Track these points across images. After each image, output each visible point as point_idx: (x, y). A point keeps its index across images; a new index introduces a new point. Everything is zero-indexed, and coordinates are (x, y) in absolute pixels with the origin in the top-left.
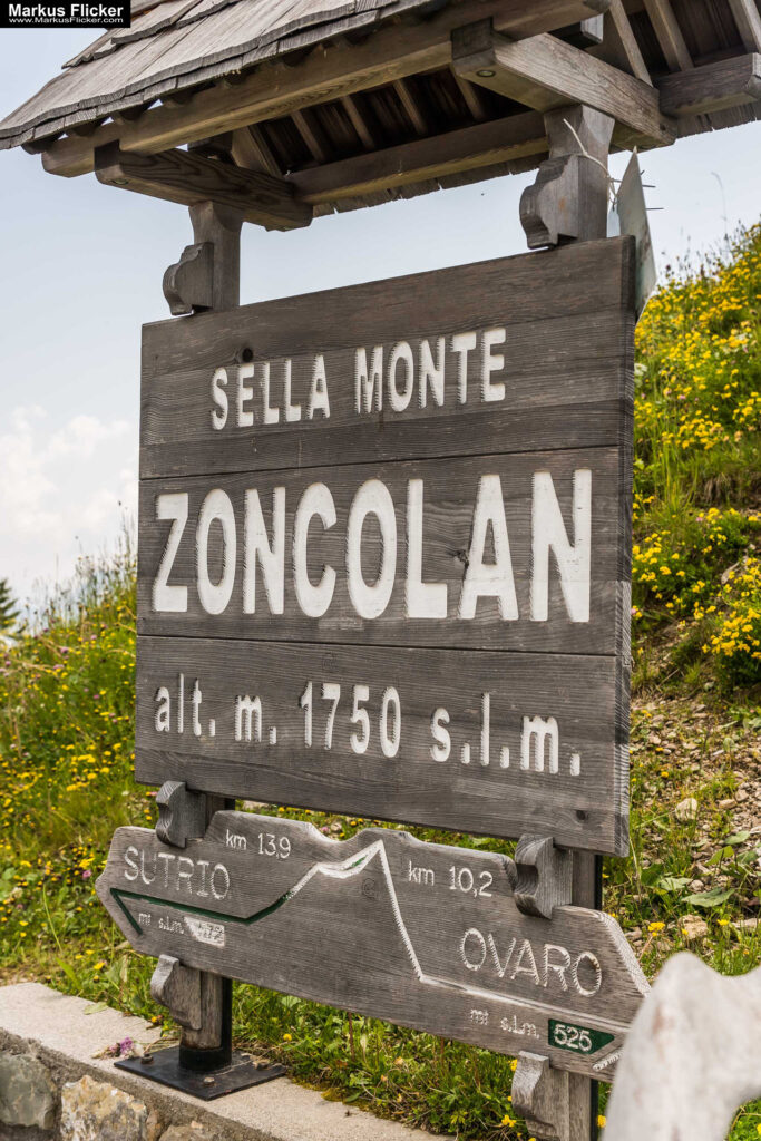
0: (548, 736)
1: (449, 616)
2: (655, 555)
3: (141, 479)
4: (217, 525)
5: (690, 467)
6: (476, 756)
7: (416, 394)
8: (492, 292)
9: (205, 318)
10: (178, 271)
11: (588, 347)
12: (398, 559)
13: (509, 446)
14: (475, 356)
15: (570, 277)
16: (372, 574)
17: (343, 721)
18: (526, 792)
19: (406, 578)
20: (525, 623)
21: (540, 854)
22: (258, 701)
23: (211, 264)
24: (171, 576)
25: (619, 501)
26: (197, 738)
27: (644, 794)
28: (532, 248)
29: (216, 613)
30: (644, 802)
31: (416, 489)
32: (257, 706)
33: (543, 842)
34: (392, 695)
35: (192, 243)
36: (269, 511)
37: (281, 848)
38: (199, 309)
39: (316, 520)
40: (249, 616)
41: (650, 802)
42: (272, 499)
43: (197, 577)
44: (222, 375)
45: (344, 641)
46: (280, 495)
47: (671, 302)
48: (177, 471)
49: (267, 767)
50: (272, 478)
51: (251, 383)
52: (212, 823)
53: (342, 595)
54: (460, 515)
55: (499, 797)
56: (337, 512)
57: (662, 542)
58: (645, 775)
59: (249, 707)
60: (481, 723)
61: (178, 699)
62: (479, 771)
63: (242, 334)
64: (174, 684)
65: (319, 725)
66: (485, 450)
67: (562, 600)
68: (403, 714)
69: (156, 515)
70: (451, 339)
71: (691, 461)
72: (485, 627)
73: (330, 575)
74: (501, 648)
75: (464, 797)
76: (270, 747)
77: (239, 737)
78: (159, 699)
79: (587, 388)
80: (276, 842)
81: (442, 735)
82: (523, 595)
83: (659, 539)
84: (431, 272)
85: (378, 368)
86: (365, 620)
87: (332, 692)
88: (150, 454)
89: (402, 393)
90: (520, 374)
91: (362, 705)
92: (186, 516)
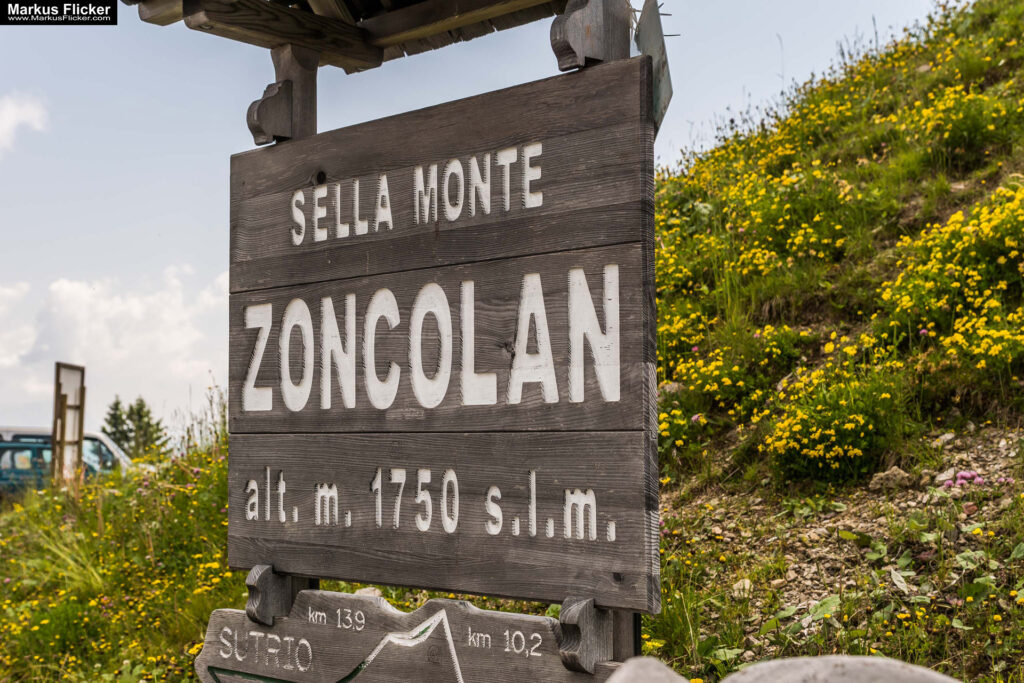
0: (587, 507)
1: (499, 401)
2: (717, 368)
3: (231, 293)
4: (297, 329)
5: (749, 292)
6: (525, 527)
7: (467, 204)
8: (530, 111)
9: (285, 146)
10: (259, 107)
11: (613, 156)
12: (454, 353)
13: (547, 246)
14: (517, 168)
15: (597, 93)
16: (431, 368)
17: (408, 502)
18: (570, 559)
19: (461, 370)
20: (565, 405)
21: (581, 614)
22: (335, 488)
23: (290, 99)
24: (258, 378)
25: (644, 291)
26: (282, 525)
27: (705, 578)
28: (563, 70)
29: (298, 410)
30: (705, 585)
31: (468, 290)
32: (334, 493)
33: (584, 603)
34: (451, 476)
35: (274, 81)
36: (342, 316)
37: (356, 621)
38: (280, 139)
39: (382, 322)
40: (326, 411)
41: (710, 584)
42: (344, 305)
43: (280, 378)
44: (300, 196)
45: (410, 430)
46: (351, 301)
47: (734, 150)
48: (262, 284)
49: (343, 548)
50: (344, 286)
51: (326, 202)
52: (296, 601)
53: (406, 388)
54: (506, 311)
55: (546, 564)
56: (401, 314)
57: (723, 357)
58: (706, 561)
59: (328, 493)
60: (529, 498)
61: (265, 490)
62: (529, 542)
63: (316, 159)
64: (262, 476)
65: (388, 507)
66: (527, 251)
67: (597, 382)
68: (460, 494)
69: (244, 324)
70: (496, 154)
71: (751, 285)
72: (530, 410)
73: (395, 371)
74: (545, 429)
75: (515, 567)
76: (345, 530)
77: (318, 521)
78: (248, 491)
79: (613, 191)
80: (352, 616)
81: (495, 510)
82: (563, 380)
83: (721, 354)
84: (478, 96)
85: (433, 184)
86: (426, 410)
87: (399, 476)
88: (238, 269)
89: (455, 204)
90: (554, 182)
91: (425, 487)
92: (271, 324)
